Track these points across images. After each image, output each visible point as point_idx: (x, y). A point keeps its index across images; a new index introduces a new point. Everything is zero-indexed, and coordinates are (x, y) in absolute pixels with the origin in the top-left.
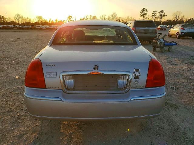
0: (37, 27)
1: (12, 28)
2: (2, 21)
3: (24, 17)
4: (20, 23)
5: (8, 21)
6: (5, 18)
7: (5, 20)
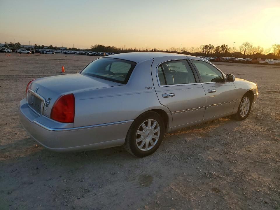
0: (261, 62)
1: (226, 61)
2: (224, 52)
3: (253, 47)
4: (246, 54)
5: (231, 51)
6: (229, 48)
7: (228, 50)
